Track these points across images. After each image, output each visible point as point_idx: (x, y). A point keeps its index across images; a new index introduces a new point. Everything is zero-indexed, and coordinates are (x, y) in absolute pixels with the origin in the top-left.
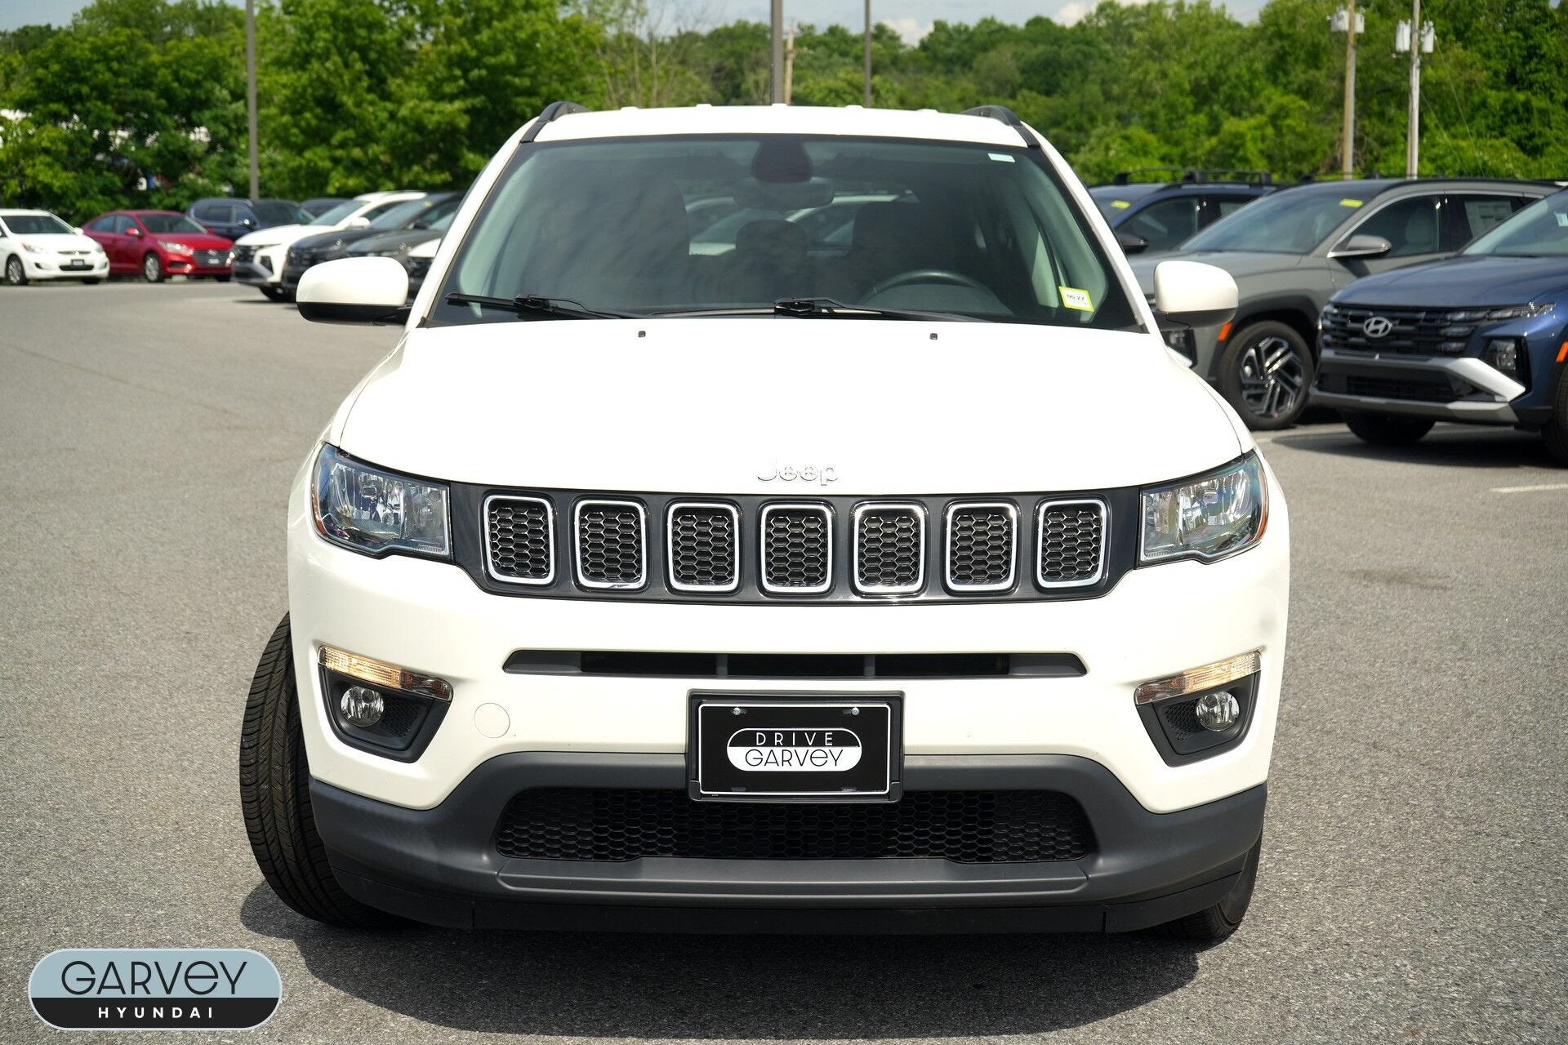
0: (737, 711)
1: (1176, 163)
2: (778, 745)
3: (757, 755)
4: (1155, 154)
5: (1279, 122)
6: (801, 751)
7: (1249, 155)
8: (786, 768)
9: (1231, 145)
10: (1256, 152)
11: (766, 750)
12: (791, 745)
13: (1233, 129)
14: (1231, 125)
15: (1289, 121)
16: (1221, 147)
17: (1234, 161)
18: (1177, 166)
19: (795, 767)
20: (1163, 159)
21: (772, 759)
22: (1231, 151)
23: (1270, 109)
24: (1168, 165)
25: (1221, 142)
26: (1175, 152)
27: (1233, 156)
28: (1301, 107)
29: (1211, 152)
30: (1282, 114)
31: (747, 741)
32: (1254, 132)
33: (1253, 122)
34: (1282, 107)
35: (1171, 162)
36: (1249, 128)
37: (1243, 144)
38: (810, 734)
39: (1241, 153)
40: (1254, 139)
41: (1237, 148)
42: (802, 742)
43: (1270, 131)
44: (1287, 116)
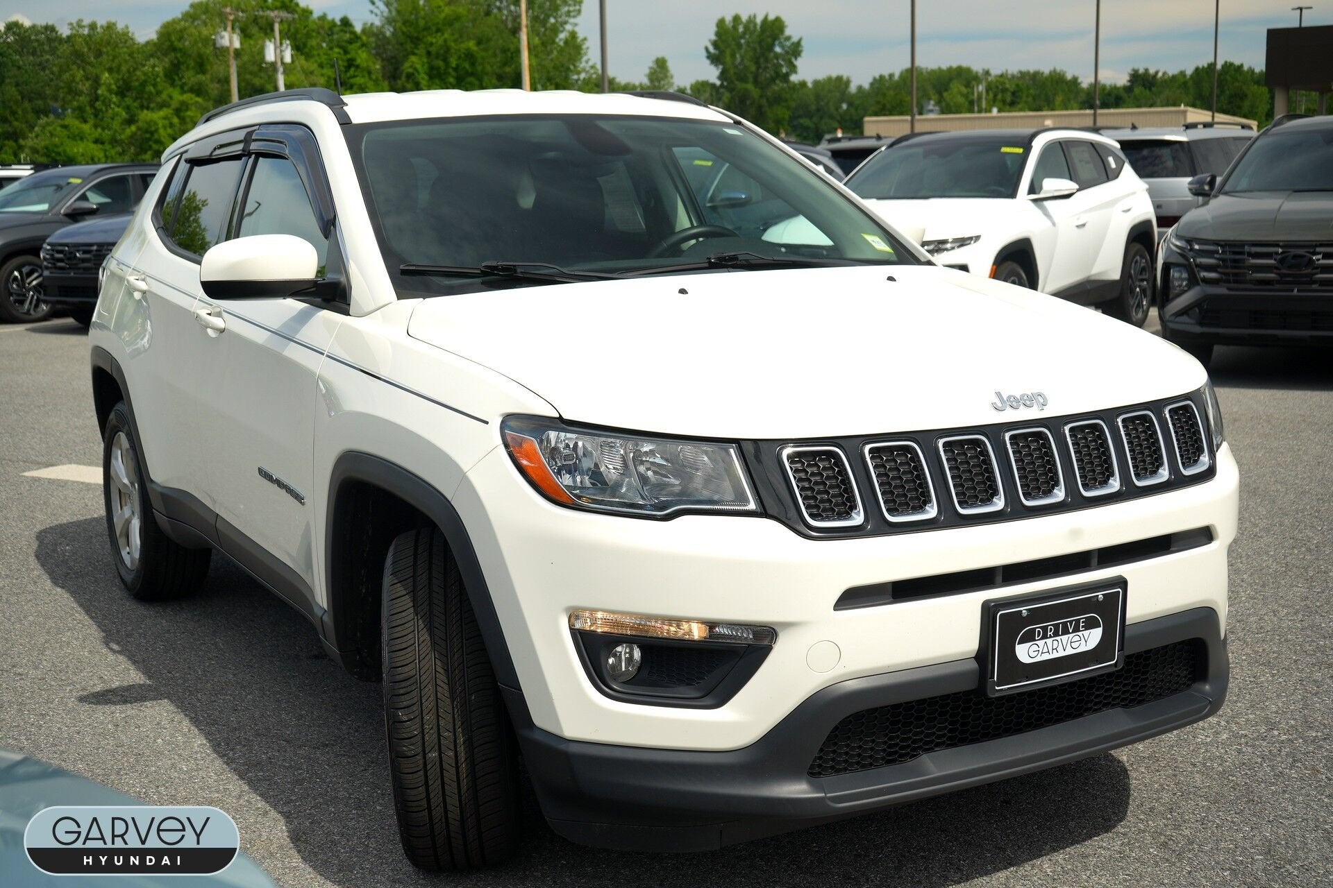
0: (1025, 613)
1: (106, 144)
2: (1051, 637)
3: (1035, 648)
4: (89, 137)
5: (182, 114)
6: (1065, 638)
7: (163, 139)
8: (1055, 655)
9: (147, 131)
10: (166, 136)
11: (1041, 643)
12: (1059, 635)
13: (148, 119)
14: (145, 115)
15: (189, 113)
16: (139, 133)
17: (151, 143)
18: (107, 146)
19: (1061, 654)
20: (96, 141)
21: (1045, 650)
22: (148, 136)
23: (174, 104)
24: (100, 146)
25: (139, 129)
26: (107, 134)
27: (149, 139)
28: (197, 102)
29: (133, 135)
30: (184, 108)
31: (1029, 638)
32: (164, 121)
33: (162, 113)
34: (183, 103)
35: (103, 143)
36: (159, 118)
37: (157, 130)
38: (1071, 622)
39: (156, 136)
40: (165, 127)
41: (152, 133)
42: (1066, 632)
43: (176, 120)
44: (187, 109)
